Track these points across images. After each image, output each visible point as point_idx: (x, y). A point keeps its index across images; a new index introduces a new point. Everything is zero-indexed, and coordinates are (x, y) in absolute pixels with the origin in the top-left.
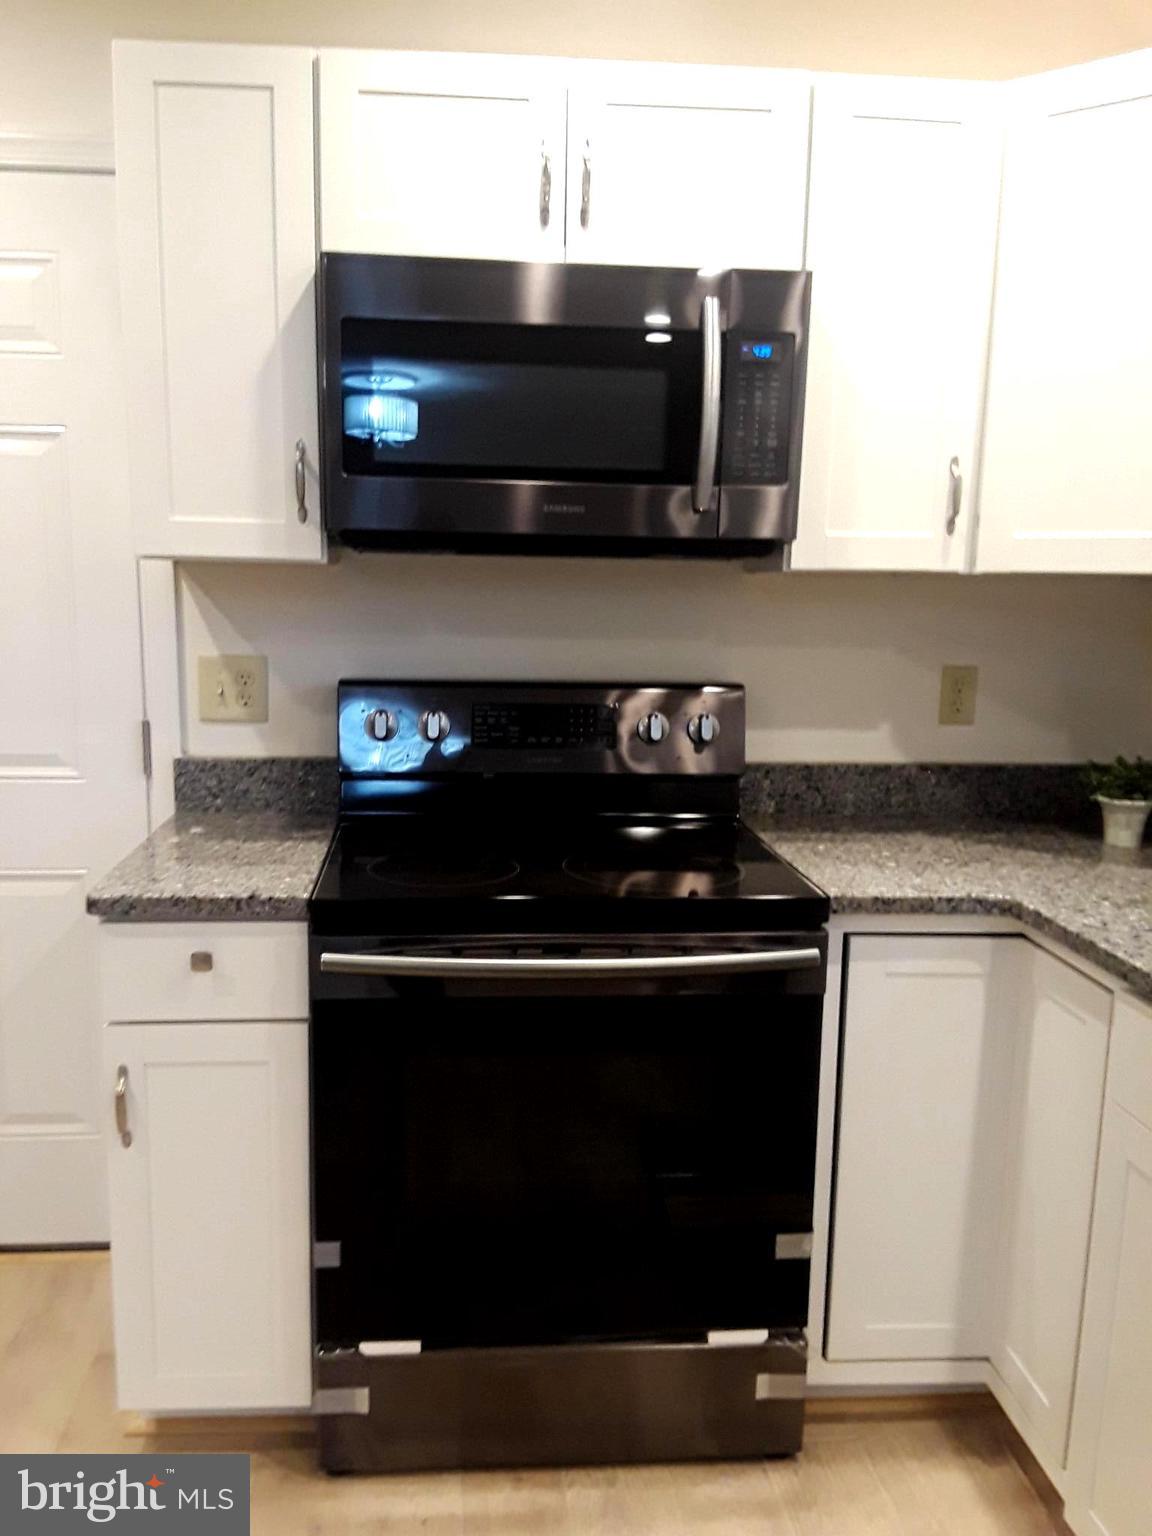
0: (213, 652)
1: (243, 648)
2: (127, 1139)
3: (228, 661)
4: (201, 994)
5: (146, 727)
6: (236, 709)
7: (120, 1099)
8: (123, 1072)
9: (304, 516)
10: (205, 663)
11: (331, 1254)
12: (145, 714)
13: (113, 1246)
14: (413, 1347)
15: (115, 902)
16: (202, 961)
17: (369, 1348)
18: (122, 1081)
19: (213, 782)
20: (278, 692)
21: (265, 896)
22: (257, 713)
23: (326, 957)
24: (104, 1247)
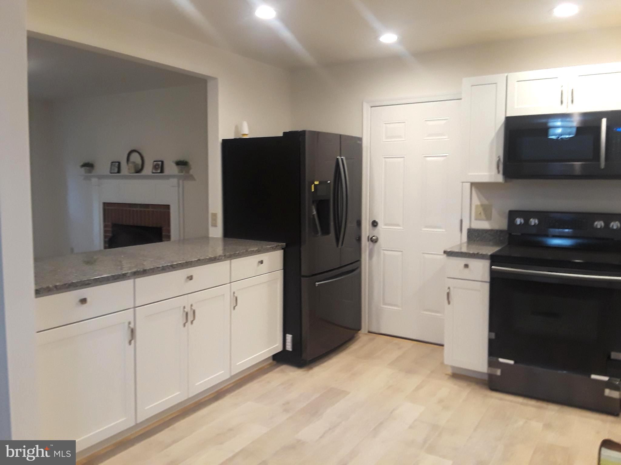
0: (479, 203)
1: (486, 202)
2: (449, 303)
3: (482, 205)
4: (466, 273)
5: (461, 221)
6: (483, 216)
7: (448, 294)
8: (449, 288)
9: (499, 172)
10: (477, 206)
11: (493, 336)
12: (462, 217)
13: (445, 346)
14: (512, 362)
15: (450, 252)
16: (466, 266)
17: (501, 360)
18: (449, 290)
19: (476, 234)
20: (494, 213)
21: (481, 253)
22: (488, 218)
23: (493, 267)
24: (442, 345)
